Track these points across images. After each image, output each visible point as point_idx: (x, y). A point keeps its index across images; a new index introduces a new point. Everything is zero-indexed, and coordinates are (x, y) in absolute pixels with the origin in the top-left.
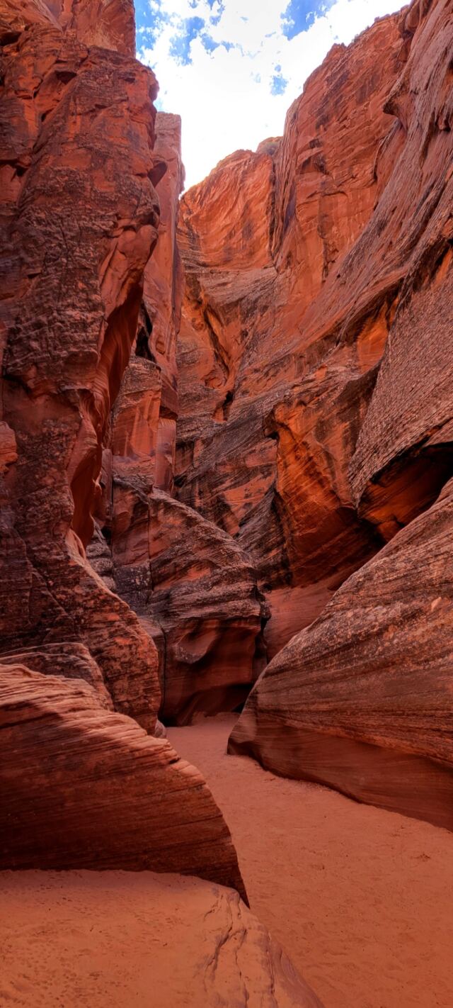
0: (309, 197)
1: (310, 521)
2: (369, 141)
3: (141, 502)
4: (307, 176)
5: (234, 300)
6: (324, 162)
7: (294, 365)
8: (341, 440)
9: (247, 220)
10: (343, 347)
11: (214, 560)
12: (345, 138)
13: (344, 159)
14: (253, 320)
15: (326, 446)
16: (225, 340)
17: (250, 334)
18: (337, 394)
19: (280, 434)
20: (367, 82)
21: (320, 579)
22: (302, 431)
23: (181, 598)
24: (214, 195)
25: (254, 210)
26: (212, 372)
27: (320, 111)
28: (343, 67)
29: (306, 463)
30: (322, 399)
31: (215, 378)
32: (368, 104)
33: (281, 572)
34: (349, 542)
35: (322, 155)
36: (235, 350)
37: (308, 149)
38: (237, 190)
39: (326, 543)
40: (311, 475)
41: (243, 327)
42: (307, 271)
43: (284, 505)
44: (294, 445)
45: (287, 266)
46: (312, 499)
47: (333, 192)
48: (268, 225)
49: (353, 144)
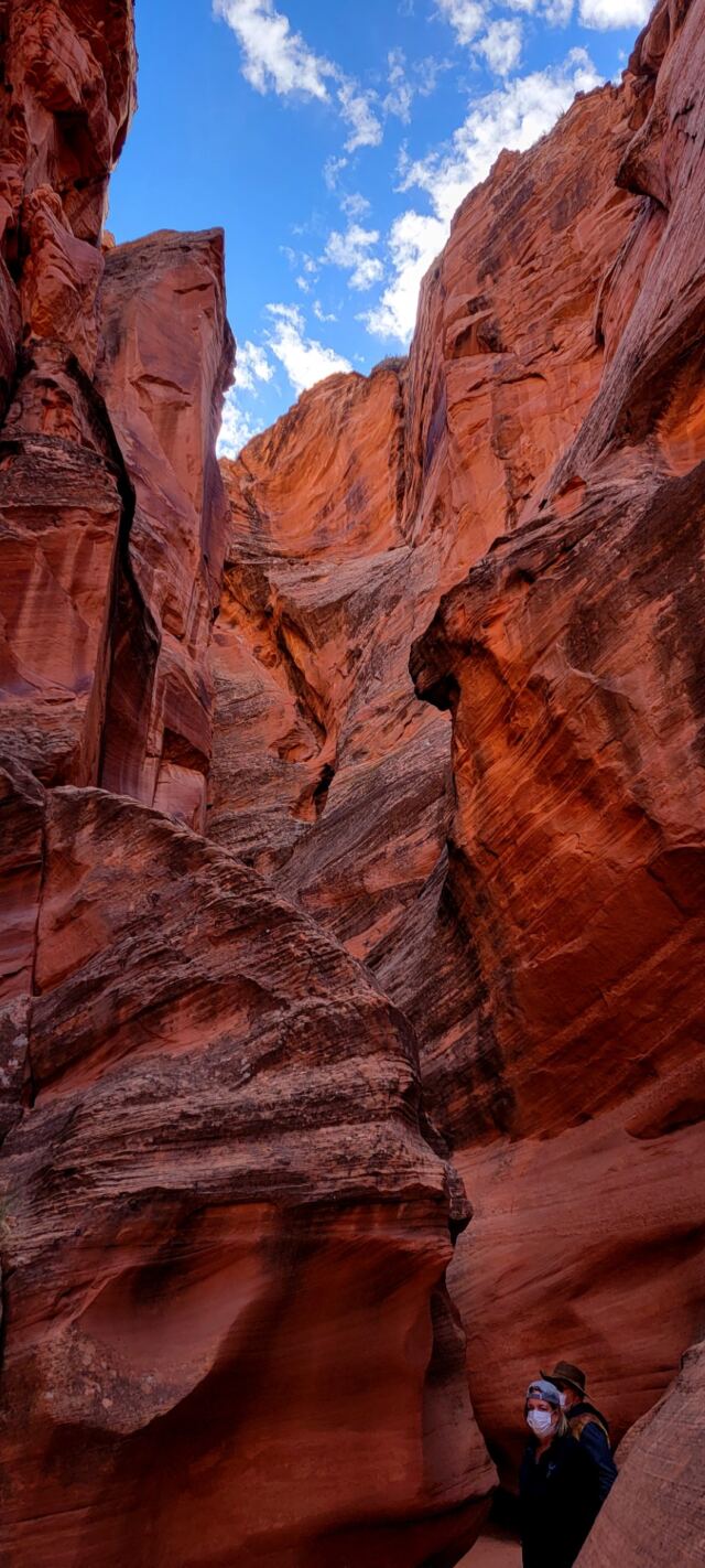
0: (471, 390)
1: (562, 920)
2: (579, 287)
4: (463, 360)
5: (334, 600)
6: (497, 331)
8: (649, 650)
9: (355, 483)
12: (534, 287)
13: (532, 322)
14: (372, 626)
15: (601, 677)
16: (318, 675)
17: (366, 653)
18: (627, 526)
19: (461, 679)
20: (568, 195)
21: (600, 1106)
22: (527, 648)
23: (121, 1111)
24: (294, 446)
25: (367, 463)
26: (293, 733)
27: (484, 253)
28: (523, 177)
29: (544, 742)
30: (583, 552)
31: (298, 745)
32: (574, 227)
33: (477, 1092)
34: (694, 971)
35: (492, 319)
36: (337, 689)
37: (466, 315)
38: (336, 434)
39: (615, 982)
40: (558, 779)
41: (352, 644)
42: (476, 520)
43: (481, 883)
44: (503, 699)
45: (433, 527)
46: (567, 846)
47: (517, 376)
48: (394, 483)
49: (549, 295)
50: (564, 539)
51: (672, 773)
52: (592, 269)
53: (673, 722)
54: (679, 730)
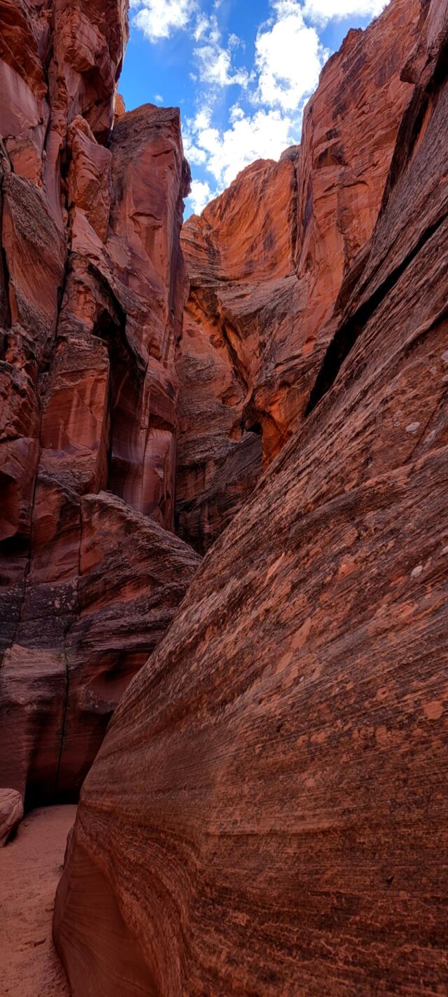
0: (326, 191)
2: (390, 125)
3: (69, 503)
4: (324, 169)
5: (253, 311)
6: (342, 152)
9: (269, 231)
11: (156, 576)
12: (364, 124)
13: (363, 147)
14: (271, 329)
16: (244, 355)
17: (268, 344)
19: (263, 426)
20: (386, 63)
22: (286, 418)
23: (104, 623)
24: (234, 208)
25: (276, 219)
26: (230, 389)
27: (337, 100)
28: (359, 51)
30: (308, 376)
31: (233, 395)
32: (389, 85)
35: (340, 145)
36: (254, 364)
37: (325, 141)
38: (257, 200)
41: (261, 339)
42: (327, 270)
44: (279, 437)
45: (306, 270)
47: (353, 182)
48: (290, 233)
49: (373, 129)
50: (303, 369)
52: (398, 113)
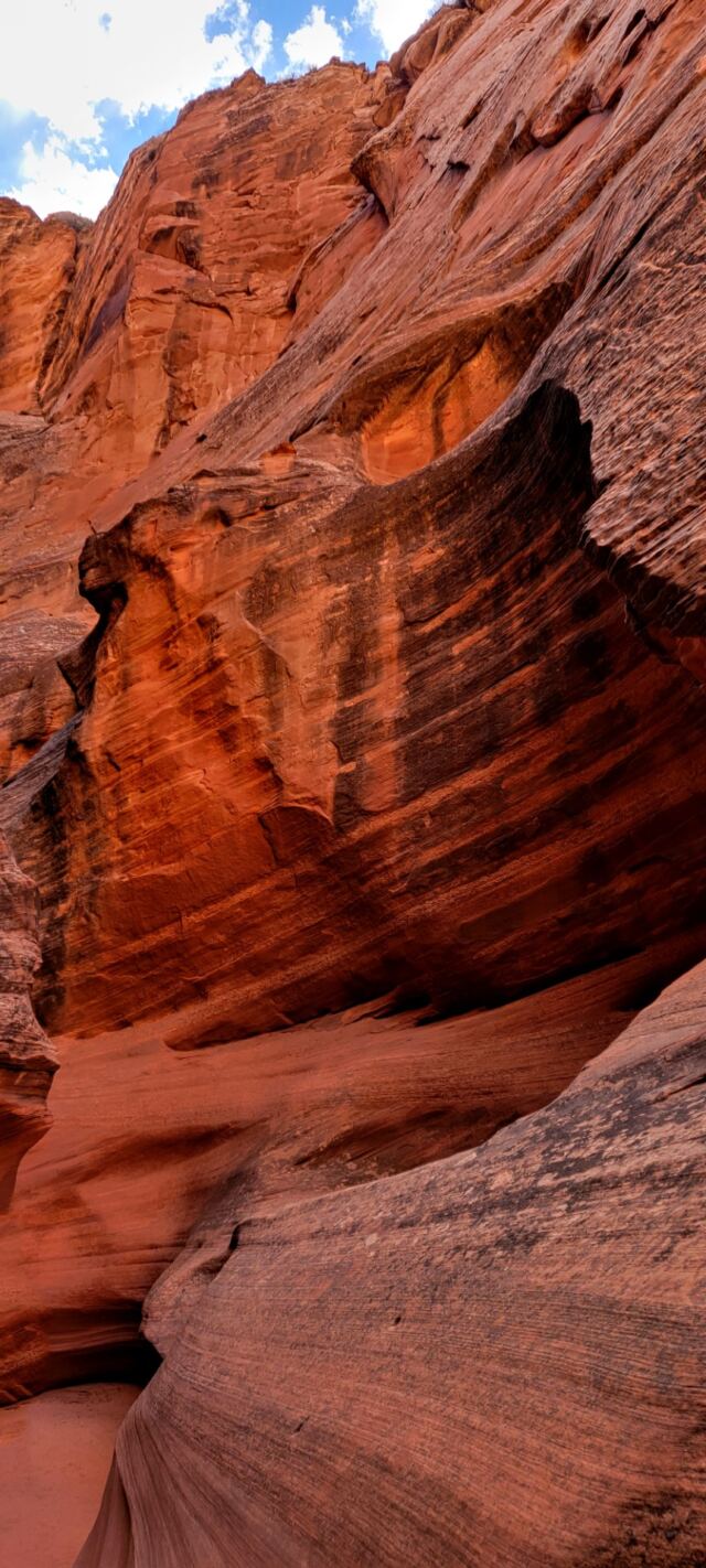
0: (157, 292)
1: (164, 843)
2: (286, 245)
4: (156, 258)
6: (198, 246)
7: (67, 585)
8: (316, 626)
10: (329, 431)
12: (245, 221)
13: (236, 255)
15: (269, 636)
19: (131, 590)
20: (299, 150)
21: (143, 1016)
22: (207, 585)
25: (20, 310)
27: (206, 161)
28: (260, 108)
29: (197, 677)
30: (283, 514)
32: (297, 184)
34: (269, 914)
35: (196, 232)
37: (171, 214)
39: (196, 909)
40: (201, 714)
42: (127, 423)
43: (93, 790)
44: (168, 624)
45: (79, 411)
46: (193, 777)
47: (206, 301)
48: (43, 346)
49: (257, 237)
50: (267, 497)
51: (306, 740)
52: (302, 233)
53: (319, 696)
54: (322, 705)
